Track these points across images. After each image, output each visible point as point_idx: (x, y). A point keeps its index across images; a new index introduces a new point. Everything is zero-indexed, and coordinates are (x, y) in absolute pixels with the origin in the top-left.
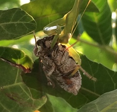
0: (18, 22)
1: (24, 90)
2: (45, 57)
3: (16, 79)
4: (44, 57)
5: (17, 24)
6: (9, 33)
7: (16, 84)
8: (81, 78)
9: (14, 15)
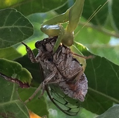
0: (13, 26)
1: (21, 109)
2: (45, 61)
3: (12, 96)
4: (43, 61)
5: (12, 28)
6: (3, 41)
7: (11, 101)
8: (87, 81)
9: (7, 17)
